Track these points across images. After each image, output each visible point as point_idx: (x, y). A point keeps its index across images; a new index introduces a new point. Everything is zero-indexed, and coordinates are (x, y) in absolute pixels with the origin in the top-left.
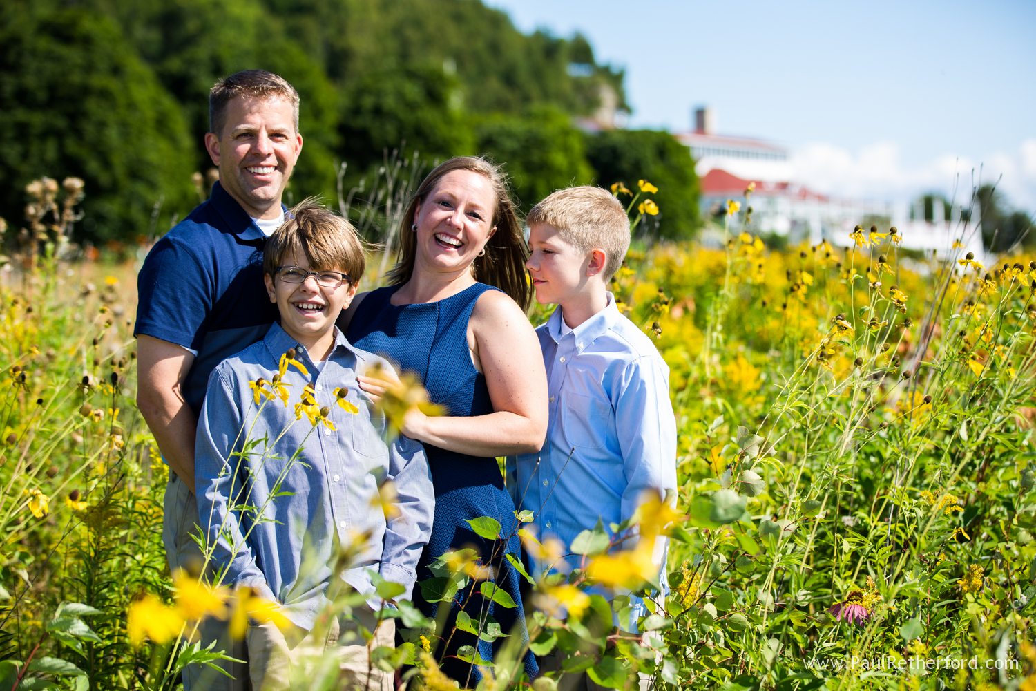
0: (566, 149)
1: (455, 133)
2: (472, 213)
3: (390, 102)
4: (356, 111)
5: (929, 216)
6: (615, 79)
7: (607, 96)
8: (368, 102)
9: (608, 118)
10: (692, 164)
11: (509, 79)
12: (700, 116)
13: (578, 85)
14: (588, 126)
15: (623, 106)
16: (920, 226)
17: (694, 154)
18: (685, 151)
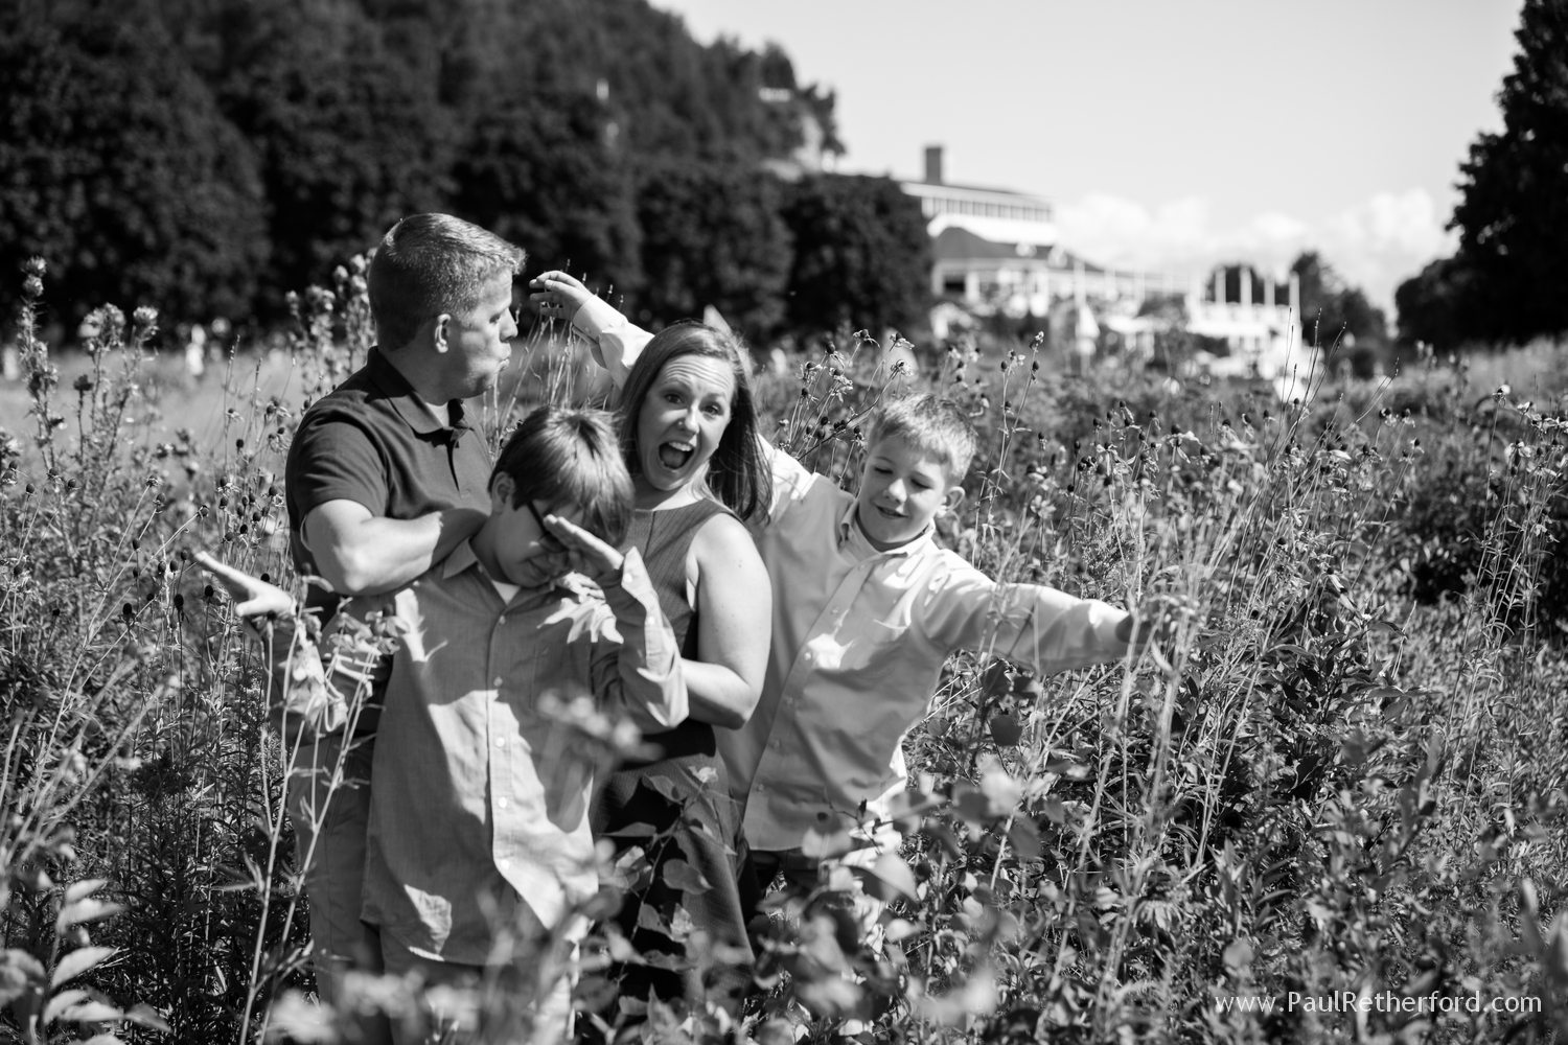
0: (756, 201)
1: (609, 178)
2: (710, 407)
3: (522, 135)
4: (479, 147)
5: (1233, 295)
6: (822, 107)
7: (811, 130)
8: (494, 135)
9: (812, 158)
10: (925, 221)
11: (680, 106)
12: (933, 156)
13: (772, 112)
14: (787, 171)
15: (831, 143)
16: (1221, 309)
17: (928, 208)
18: (914, 203)
